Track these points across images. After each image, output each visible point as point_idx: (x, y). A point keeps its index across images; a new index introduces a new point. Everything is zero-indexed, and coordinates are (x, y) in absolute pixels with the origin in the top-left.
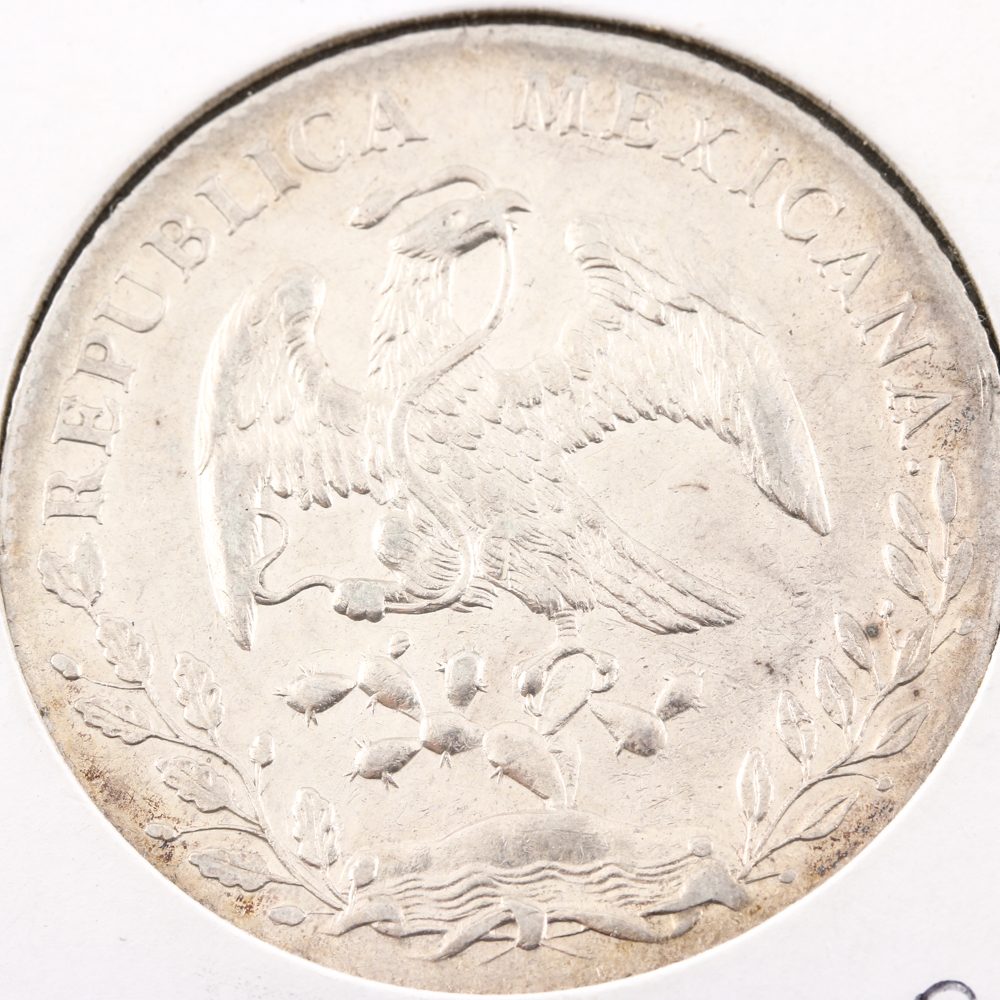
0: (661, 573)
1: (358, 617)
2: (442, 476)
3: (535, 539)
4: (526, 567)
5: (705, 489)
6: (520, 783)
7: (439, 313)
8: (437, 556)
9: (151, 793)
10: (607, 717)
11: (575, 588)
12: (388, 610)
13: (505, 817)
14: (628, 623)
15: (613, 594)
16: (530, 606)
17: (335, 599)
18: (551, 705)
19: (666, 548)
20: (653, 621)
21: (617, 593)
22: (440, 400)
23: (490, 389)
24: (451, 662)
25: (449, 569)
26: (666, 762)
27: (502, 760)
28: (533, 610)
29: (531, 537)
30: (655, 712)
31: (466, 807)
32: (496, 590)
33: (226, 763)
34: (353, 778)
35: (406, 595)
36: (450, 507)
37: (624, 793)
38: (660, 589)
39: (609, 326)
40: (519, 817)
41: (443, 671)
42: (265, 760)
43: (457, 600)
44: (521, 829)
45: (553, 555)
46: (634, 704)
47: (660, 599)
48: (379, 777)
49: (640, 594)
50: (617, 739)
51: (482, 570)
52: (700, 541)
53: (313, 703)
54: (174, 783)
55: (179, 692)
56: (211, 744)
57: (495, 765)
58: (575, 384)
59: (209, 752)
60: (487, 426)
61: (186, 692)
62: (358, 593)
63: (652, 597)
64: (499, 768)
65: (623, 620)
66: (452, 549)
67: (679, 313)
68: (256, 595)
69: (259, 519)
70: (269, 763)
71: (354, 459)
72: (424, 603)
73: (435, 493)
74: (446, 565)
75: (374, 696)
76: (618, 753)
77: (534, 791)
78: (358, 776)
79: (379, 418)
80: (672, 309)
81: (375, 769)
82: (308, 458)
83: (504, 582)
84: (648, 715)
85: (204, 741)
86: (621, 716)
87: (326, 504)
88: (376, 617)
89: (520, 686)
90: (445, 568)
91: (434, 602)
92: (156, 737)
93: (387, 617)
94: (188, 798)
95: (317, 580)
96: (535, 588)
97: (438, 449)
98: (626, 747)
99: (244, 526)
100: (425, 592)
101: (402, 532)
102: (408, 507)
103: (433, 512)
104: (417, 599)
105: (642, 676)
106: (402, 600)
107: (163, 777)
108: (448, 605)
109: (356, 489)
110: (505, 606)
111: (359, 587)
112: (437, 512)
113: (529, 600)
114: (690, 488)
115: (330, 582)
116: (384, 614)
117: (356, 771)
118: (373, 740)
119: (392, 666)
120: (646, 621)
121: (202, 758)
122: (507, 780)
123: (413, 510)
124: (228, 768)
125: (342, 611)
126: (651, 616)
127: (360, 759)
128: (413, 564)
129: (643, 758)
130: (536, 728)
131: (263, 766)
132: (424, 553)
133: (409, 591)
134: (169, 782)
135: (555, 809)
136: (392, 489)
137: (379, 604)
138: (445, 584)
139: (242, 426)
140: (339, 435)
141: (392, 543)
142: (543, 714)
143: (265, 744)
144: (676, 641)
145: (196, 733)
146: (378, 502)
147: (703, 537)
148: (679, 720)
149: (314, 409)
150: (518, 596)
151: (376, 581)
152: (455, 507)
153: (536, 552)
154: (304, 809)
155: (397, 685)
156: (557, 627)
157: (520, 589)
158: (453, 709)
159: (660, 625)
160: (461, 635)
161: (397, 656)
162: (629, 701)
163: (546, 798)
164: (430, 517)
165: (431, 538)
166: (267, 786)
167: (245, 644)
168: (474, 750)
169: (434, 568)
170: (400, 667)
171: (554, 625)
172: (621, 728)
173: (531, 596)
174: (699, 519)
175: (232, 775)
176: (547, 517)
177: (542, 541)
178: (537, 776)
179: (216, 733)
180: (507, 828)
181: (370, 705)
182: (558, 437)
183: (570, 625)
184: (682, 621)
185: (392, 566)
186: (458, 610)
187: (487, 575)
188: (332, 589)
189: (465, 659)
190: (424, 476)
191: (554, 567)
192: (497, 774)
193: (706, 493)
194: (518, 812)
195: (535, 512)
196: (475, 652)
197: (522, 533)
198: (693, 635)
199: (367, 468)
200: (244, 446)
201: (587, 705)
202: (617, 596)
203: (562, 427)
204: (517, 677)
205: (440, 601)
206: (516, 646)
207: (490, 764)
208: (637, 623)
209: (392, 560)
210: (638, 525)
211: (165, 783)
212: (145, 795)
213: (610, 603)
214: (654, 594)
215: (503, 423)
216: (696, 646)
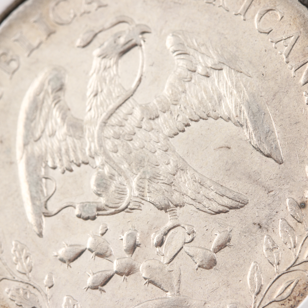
0: (212, 188)
1: (86, 219)
2: (118, 154)
3: (158, 178)
4: (155, 190)
5: (229, 148)
6: (156, 286)
7: (115, 82)
8: (117, 189)
9: (4, 303)
10: (191, 254)
11: (176, 197)
12: (98, 215)
13: (150, 302)
14: (199, 211)
15: (192, 199)
16: (157, 207)
17: (77, 212)
18: (168, 250)
19: (214, 176)
20: (209, 209)
21: (193, 198)
22: (116, 120)
23: (137, 113)
24: (125, 235)
25: (123, 194)
26: (217, 272)
27: (148, 277)
28: (159, 209)
29: (156, 177)
30: (211, 250)
31: (134, 299)
32: (143, 202)
33: (34, 287)
34: (87, 290)
35: (106, 208)
36: (122, 167)
37: (200, 287)
38: (212, 194)
39: (186, 80)
40: (156, 301)
41: (122, 239)
42: (50, 285)
43: (126, 207)
44: (157, 306)
45: (166, 184)
46: (203, 247)
47: (212, 199)
48: (97, 288)
49: (204, 198)
50: (196, 263)
51: (136, 193)
52: (228, 172)
53: (69, 258)
54: (14, 298)
55: (14, 258)
56: (28, 280)
57: (145, 279)
58: (172, 107)
59: (27, 283)
60: (136, 130)
61: (17, 258)
62: (85, 209)
63: (208, 199)
64: (147, 280)
65: (197, 210)
66: (124, 185)
67: (215, 71)
68: (44, 213)
69: (44, 180)
70: (52, 286)
71: (82, 149)
72: (113, 210)
73: (116, 161)
74: (121, 192)
75: (94, 253)
76: (197, 269)
77: (162, 289)
78: (89, 289)
79: (91, 131)
80: (212, 70)
81: (96, 285)
82: (63, 151)
83: (146, 198)
84: (209, 251)
85: (25, 279)
86: (197, 253)
87: (71, 171)
88: (94, 218)
89: (154, 243)
90: (121, 194)
91: (117, 209)
92: (5, 279)
93: (98, 218)
94: (19, 304)
95: (69, 204)
96: (158, 199)
97: (117, 142)
98: (199, 266)
99: (37, 183)
100: (114, 206)
101: (102, 180)
102: (105, 168)
103: (115, 170)
104: (110, 209)
105: (206, 234)
106: (104, 210)
107: (9, 296)
108: (123, 210)
109: (83, 163)
110: (147, 208)
111: (86, 205)
112: (117, 169)
113: (157, 205)
114: (223, 148)
115: (73, 205)
116: (97, 216)
117: (87, 286)
118: (94, 272)
119: (101, 239)
120: (206, 209)
121: (25, 286)
122: (150, 285)
123: (107, 170)
124: (35, 290)
125: (79, 216)
126: (208, 207)
127: (89, 281)
128: (108, 194)
129: (207, 270)
130: (162, 261)
131: (50, 288)
132: (112, 188)
133: (107, 206)
134: (11, 298)
135: (171, 297)
136: (98, 161)
137: (94, 213)
138: (121, 201)
139: (35, 139)
140: (75, 140)
141: (98, 185)
142: (165, 254)
143: (50, 278)
144: (220, 217)
145: (21, 276)
146: (93, 167)
147: (229, 170)
148: (222, 252)
149: (64, 130)
150: (152, 203)
151: (93, 202)
152: (124, 166)
153: (159, 183)
154: (67, 305)
155: (103, 247)
156: (169, 216)
157: (153, 200)
158: (127, 256)
159: (212, 211)
160: (129, 223)
161: (103, 234)
162: (200, 246)
163: (167, 292)
164: (114, 172)
165: (115, 182)
166: (52, 296)
167: (40, 235)
168: (137, 273)
169: (116, 195)
170: (104, 239)
171: (168, 215)
172: (197, 258)
173: (157, 203)
174: (227, 162)
175: (37, 293)
176: (163, 167)
177: (161, 178)
178: (163, 282)
179: (30, 275)
180: (151, 306)
181: (93, 257)
182: (167, 131)
183: (174, 214)
184: (221, 208)
185: (99, 195)
186: (127, 212)
187: (138, 196)
188: (75, 208)
189: (130, 234)
190: (111, 154)
191: (167, 189)
192: (146, 283)
193: (230, 150)
194: (156, 299)
195: (158, 166)
196: (135, 230)
197: (152, 175)
198: (227, 214)
199: (88, 153)
200: (37, 149)
201: (183, 249)
202: (194, 200)
203: (168, 126)
204: (153, 239)
205: (120, 208)
206: (152, 225)
207: (143, 279)
208: (202, 211)
209: (99, 193)
210: (201, 167)
211: (10, 298)
212: (2, 304)
213: (191, 203)
214: (209, 197)
215: (143, 128)
216: (228, 219)
